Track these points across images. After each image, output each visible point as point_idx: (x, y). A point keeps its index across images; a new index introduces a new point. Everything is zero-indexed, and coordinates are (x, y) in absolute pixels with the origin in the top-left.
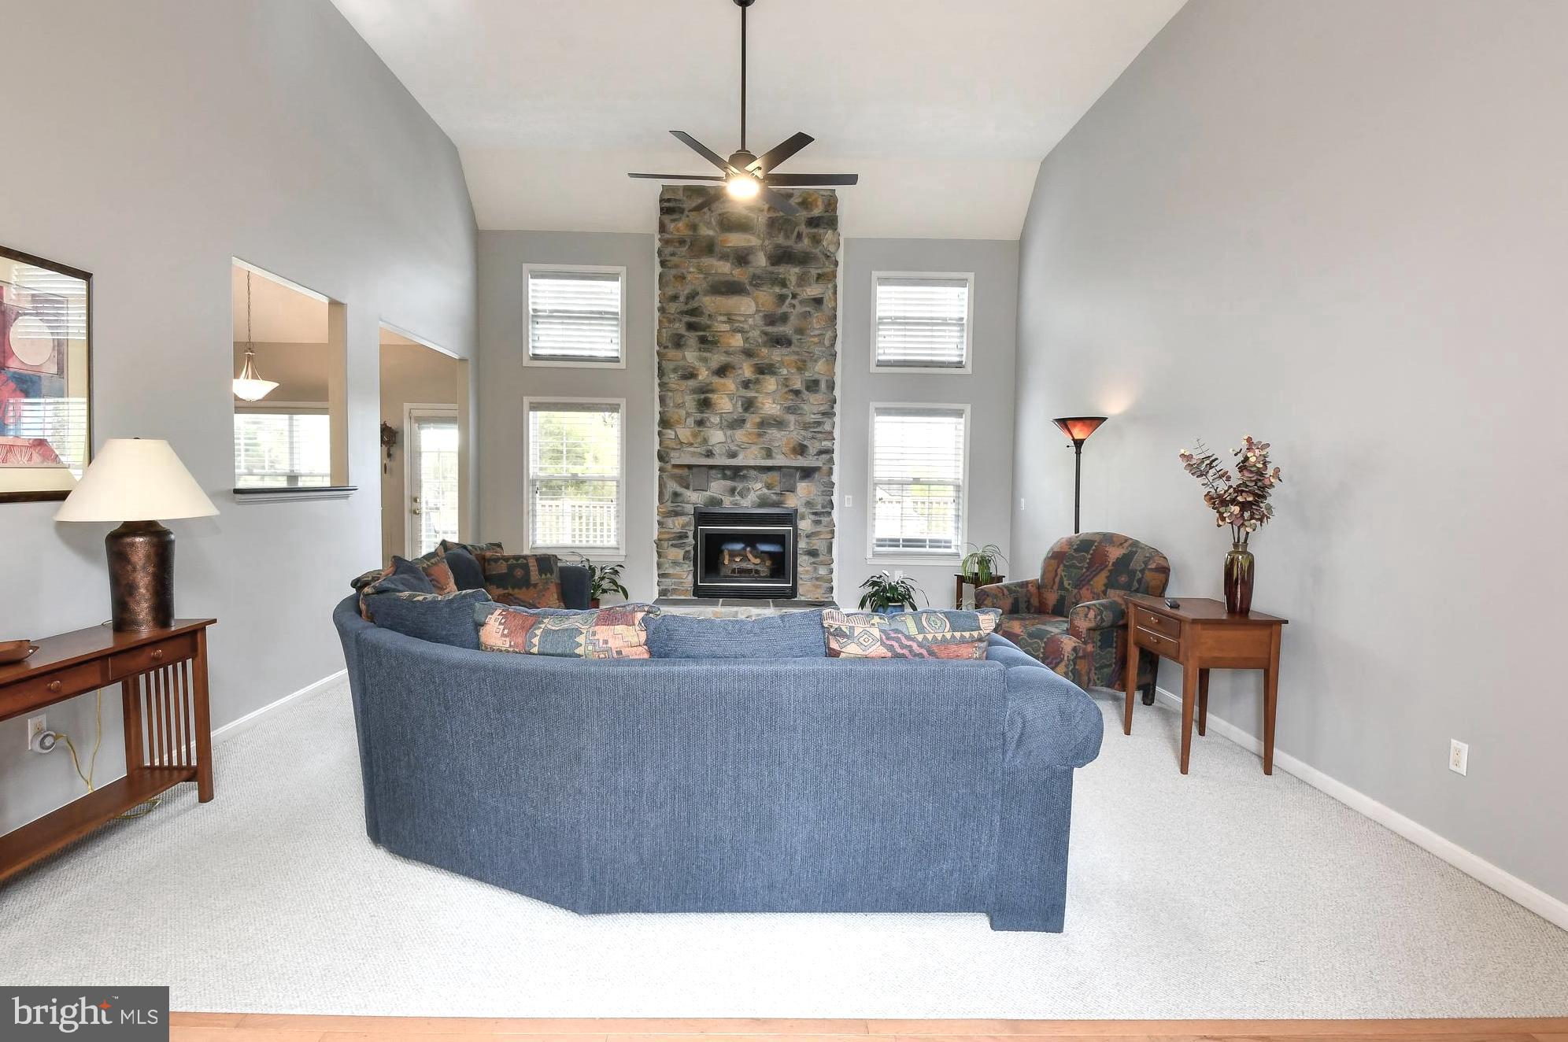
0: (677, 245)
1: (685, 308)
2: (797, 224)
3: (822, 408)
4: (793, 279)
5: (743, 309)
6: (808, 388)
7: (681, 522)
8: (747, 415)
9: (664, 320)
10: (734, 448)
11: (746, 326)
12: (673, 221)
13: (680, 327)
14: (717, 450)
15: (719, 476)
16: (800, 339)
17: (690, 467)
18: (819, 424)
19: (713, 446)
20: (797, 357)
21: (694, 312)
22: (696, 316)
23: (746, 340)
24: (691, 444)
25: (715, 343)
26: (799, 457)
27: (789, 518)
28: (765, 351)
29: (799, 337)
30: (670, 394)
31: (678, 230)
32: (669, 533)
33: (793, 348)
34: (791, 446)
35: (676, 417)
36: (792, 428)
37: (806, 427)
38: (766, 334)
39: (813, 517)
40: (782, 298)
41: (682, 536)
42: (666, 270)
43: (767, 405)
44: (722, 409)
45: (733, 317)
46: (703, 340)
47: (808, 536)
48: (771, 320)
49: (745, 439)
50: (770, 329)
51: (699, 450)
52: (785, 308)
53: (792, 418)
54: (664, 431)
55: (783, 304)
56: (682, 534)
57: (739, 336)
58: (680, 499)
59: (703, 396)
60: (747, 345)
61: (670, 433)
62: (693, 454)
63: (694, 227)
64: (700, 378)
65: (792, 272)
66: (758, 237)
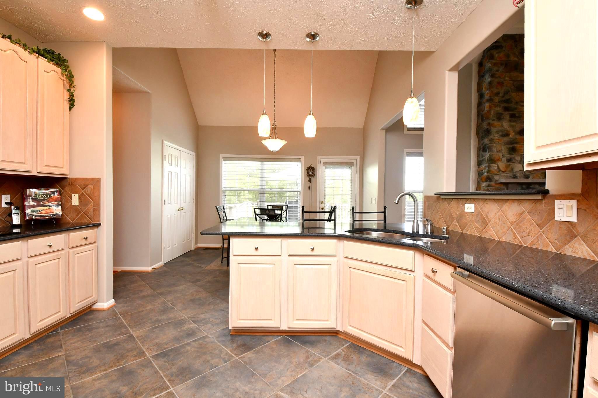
0: (500, 65)
1: (503, 99)
9: (493, 106)
10: (528, 173)
12: (497, 53)
13: (499, 109)
14: (518, 175)
15: (520, 188)
17: (507, 184)
19: (516, 172)
21: (508, 101)
22: (509, 103)
24: (505, 172)
30: (495, 145)
35: (497, 157)
42: (493, 79)
51: (510, 175)
54: (492, 165)
59: (511, 146)
61: (495, 166)
62: (507, 177)
63: (508, 56)
64: (510, 136)
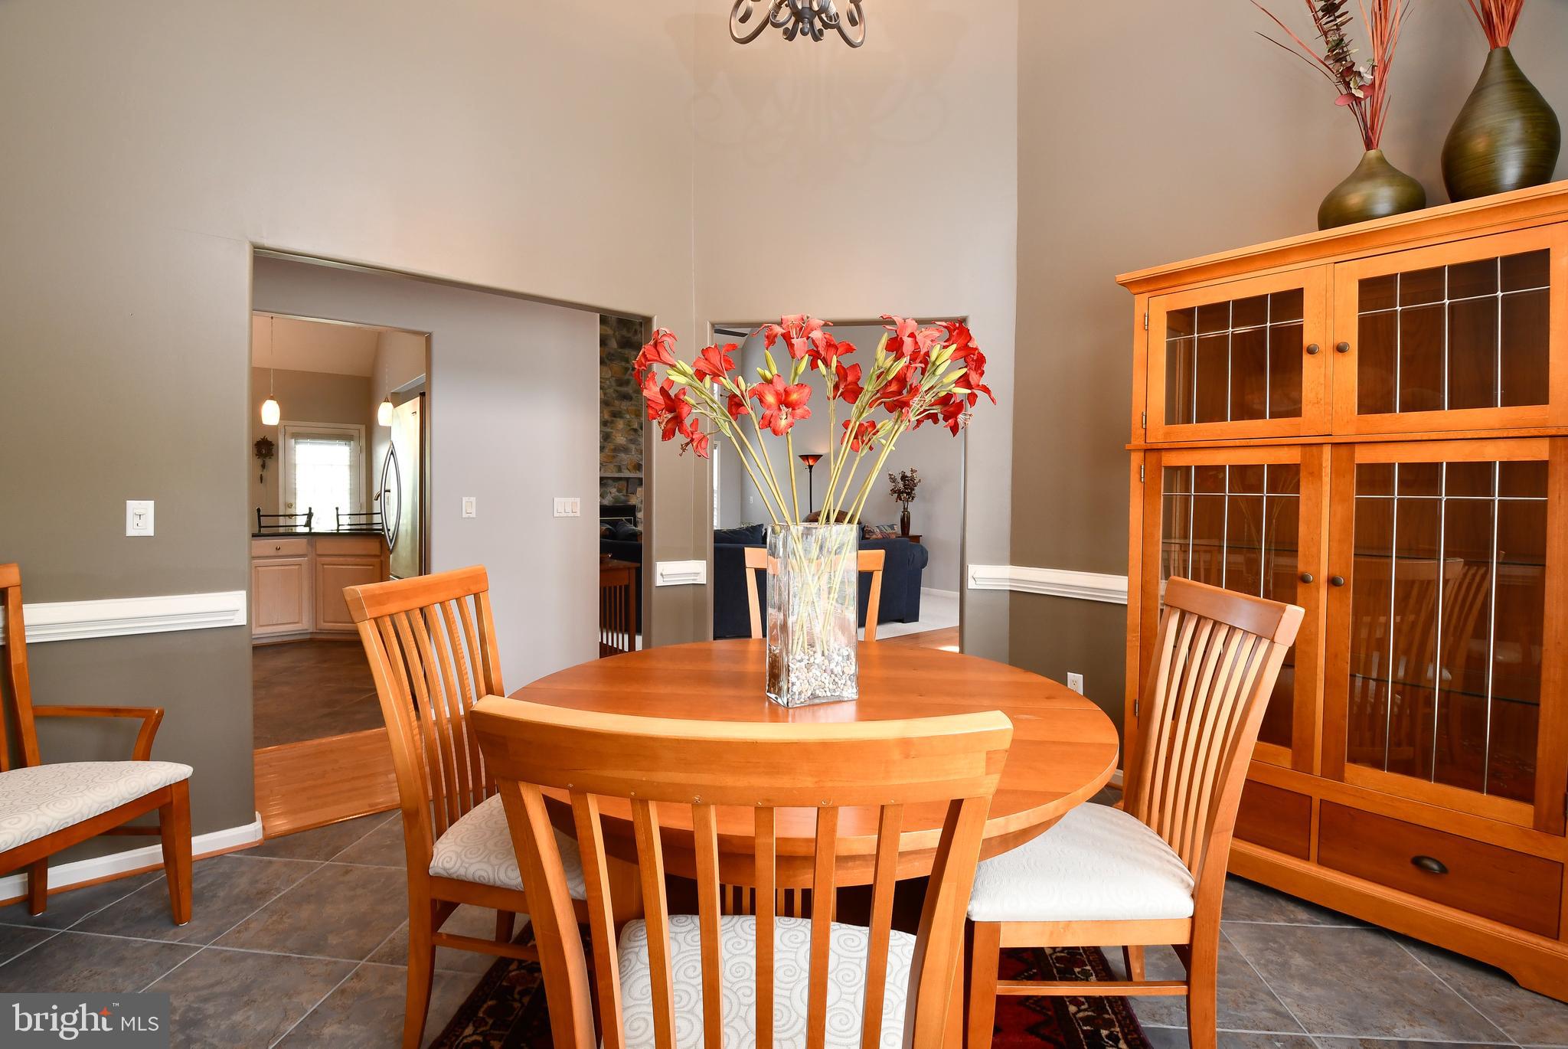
6: (639, 429)
8: (606, 443)
26: (638, 472)
27: (633, 511)
28: (617, 403)
33: (633, 402)
34: (632, 464)
36: (633, 453)
38: (617, 391)
39: (643, 510)
40: (627, 369)
43: (618, 438)
48: (620, 383)
50: (619, 389)
52: (626, 377)
53: (633, 447)
55: (627, 373)
60: (605, 398)
66: (611, 328)
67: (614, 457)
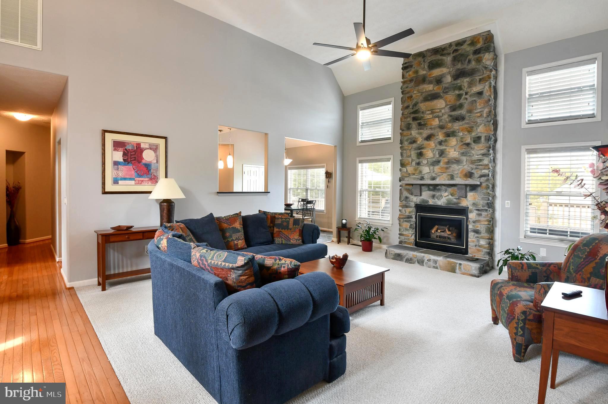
0: (409, 82)
1: (412, 111)
2: (468, 56)
3: (482, 152)
4: (466, 85)
5: (439, 106)
6: (475, 142)
7: (409, 211)
8: (441, 158)
9: (403, 118)
10: (434, 175)
11: (440, 114)
12: (408, 72)
13: (410, 120)
14: (426, 176)
15: (427, 189)
16: (470, 116)
17: (412, 185)
18: (480, 160)
19: (424, 174)
20: (468, 126)
21: (416, 112)
22: (417, 114)
23: (440, 121)
24: (414, 174)
25: (425, 125)
26: (469, 179)
27: (464, 211)
28: (450, 125)
29: (469, 114)
30: (405, 151)
31: (409, 75)
32: (403, 215)
33: (466, 121)
34: (464, 173)
35: (407, 162)
36: (465, 164)
37: (473, 162)
38: (451, 116)
39: (477, 212)
40: (459, 96)
41: (410, 217)
42: (404, 95)
43: (451, 153)
44: (428, 156)
45: (434, 111)
46: (420, 124)
47: (474, 222)
48: (453, 108)
49: (440, 171)
50: (453, 113)
51: (417, 177)
52: (461, 101)
53: (464, 158)
54: (402, 168)
55: (460, 99)
56: (410, 216)
57: (437, 119)
58: (408, 200)
59: (419, 151)
60: (441, 123)
61: (404, 169)
62: (415, 179)
63: (416, 72)
64: (418, 142)
65: (465, 81)
66: (448, 67)
67: (447, 168)
